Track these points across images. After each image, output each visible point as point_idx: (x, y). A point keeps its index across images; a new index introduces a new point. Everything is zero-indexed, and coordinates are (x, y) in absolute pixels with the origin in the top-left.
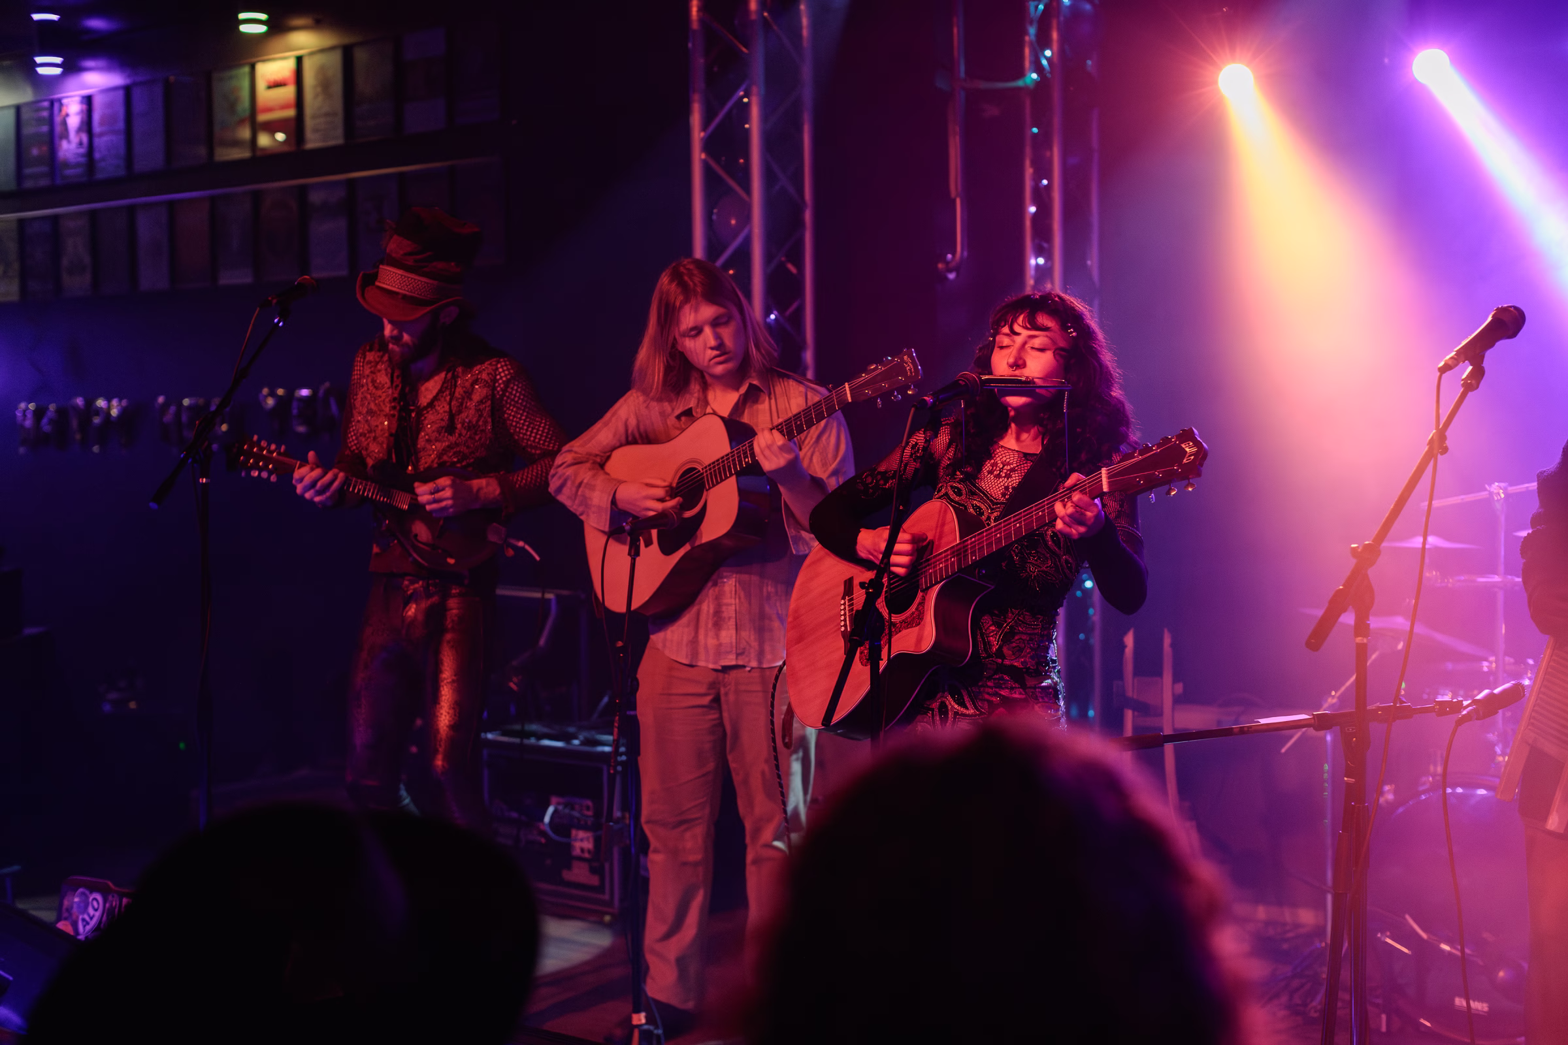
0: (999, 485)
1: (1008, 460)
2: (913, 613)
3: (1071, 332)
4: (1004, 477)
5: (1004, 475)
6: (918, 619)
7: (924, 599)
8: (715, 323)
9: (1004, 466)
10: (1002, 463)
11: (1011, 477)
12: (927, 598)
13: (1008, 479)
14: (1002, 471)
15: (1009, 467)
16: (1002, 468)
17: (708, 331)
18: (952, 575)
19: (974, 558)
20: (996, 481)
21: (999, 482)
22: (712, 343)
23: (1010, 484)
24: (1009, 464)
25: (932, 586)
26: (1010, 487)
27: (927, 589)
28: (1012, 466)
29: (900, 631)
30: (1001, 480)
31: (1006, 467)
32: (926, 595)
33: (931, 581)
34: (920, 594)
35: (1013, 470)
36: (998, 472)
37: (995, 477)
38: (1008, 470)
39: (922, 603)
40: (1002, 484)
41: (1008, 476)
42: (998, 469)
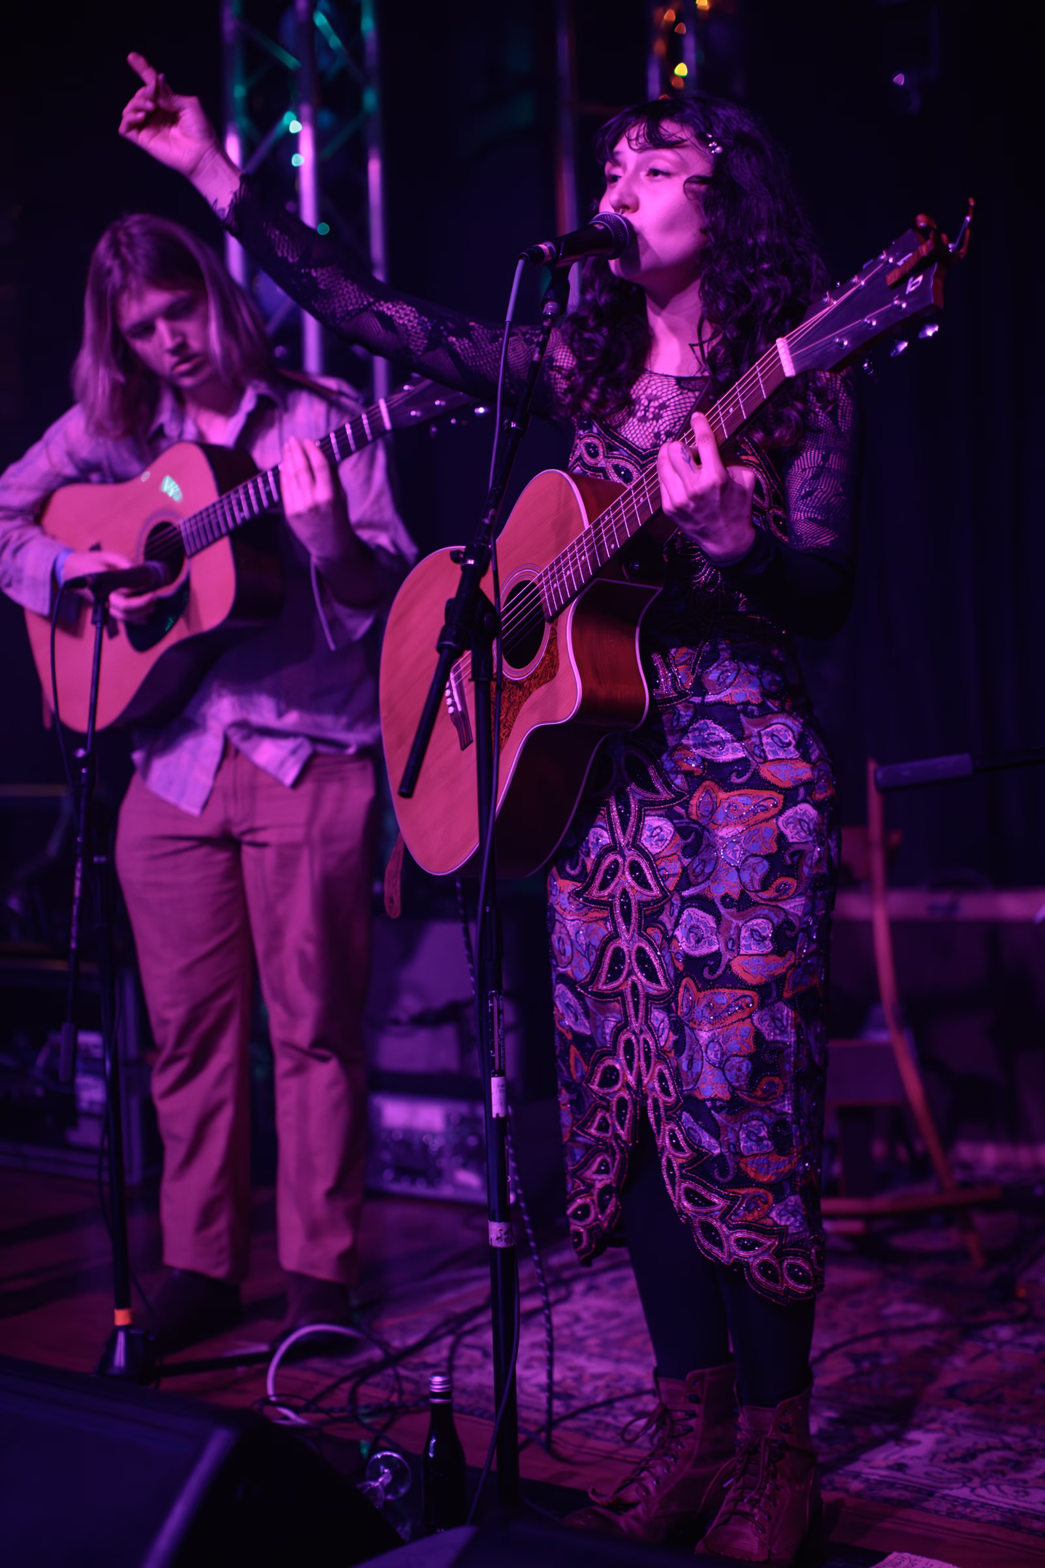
0: (647, 433)
1: (654, 392)
2: (543, 659)
3: (714, 148)
4: (653, 419)
5: (651, 416)
6: (550, 669)
7: (554, 632)
8: (172, 313)
9: (649, 403)
10: (647, 398)
11: (662, 417)
12: (558, 629)
13: (657, 422)
14: (646, 407)
15: (657, 404)
16: (648, 406)
17: (162, 327)
18: (588, 582)
19: (613, 546)
20: (641, 427)
21: (645, 428)
22: (169, 343)
23: (662, 428)
24: (656, 398)
25: (562, 608)
26: (662, 432)
27: (557, 614)
28: (661, 401)
29: (530, 693)
30: (648, 424)
31: (652, 404)
32: (556, 625)
33: (558, 600)
34: (548, 628)
35: (663, 406)
36: (643, 413)
37: (639, 421)
38: (655, 408)
39: (553, 641)
40: (650, 430)
41: (657, 417)
42: (642, 408)
